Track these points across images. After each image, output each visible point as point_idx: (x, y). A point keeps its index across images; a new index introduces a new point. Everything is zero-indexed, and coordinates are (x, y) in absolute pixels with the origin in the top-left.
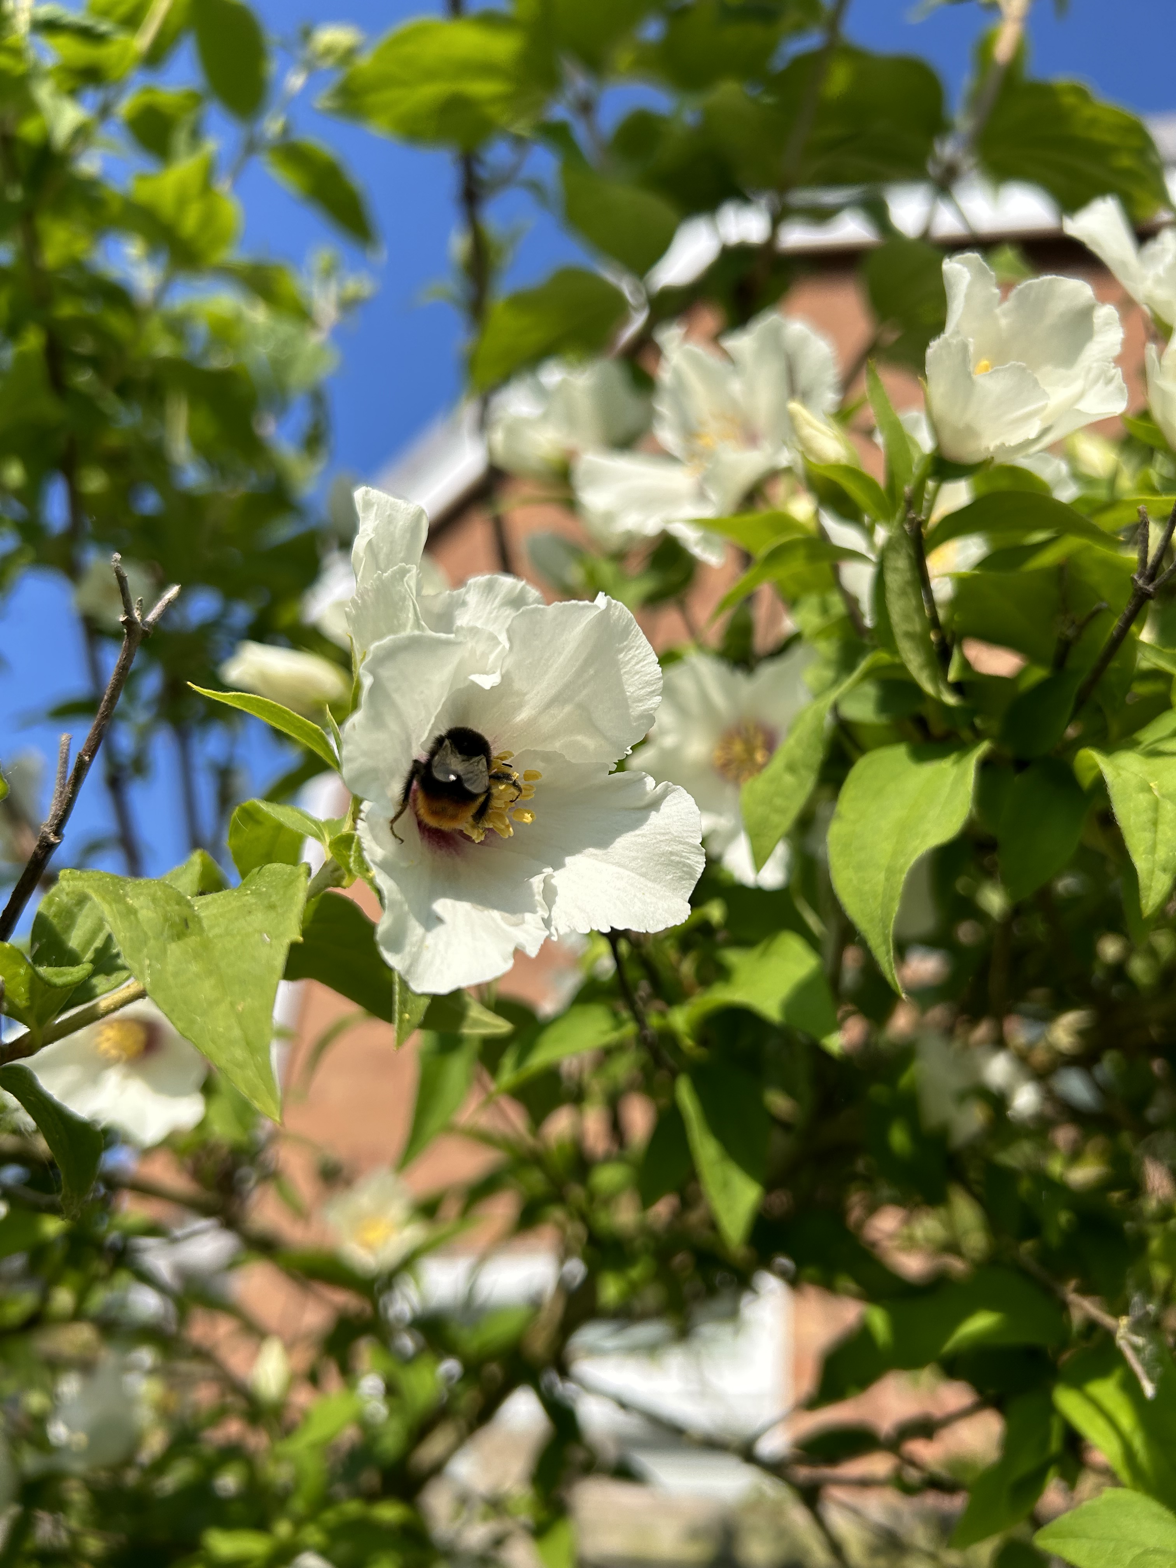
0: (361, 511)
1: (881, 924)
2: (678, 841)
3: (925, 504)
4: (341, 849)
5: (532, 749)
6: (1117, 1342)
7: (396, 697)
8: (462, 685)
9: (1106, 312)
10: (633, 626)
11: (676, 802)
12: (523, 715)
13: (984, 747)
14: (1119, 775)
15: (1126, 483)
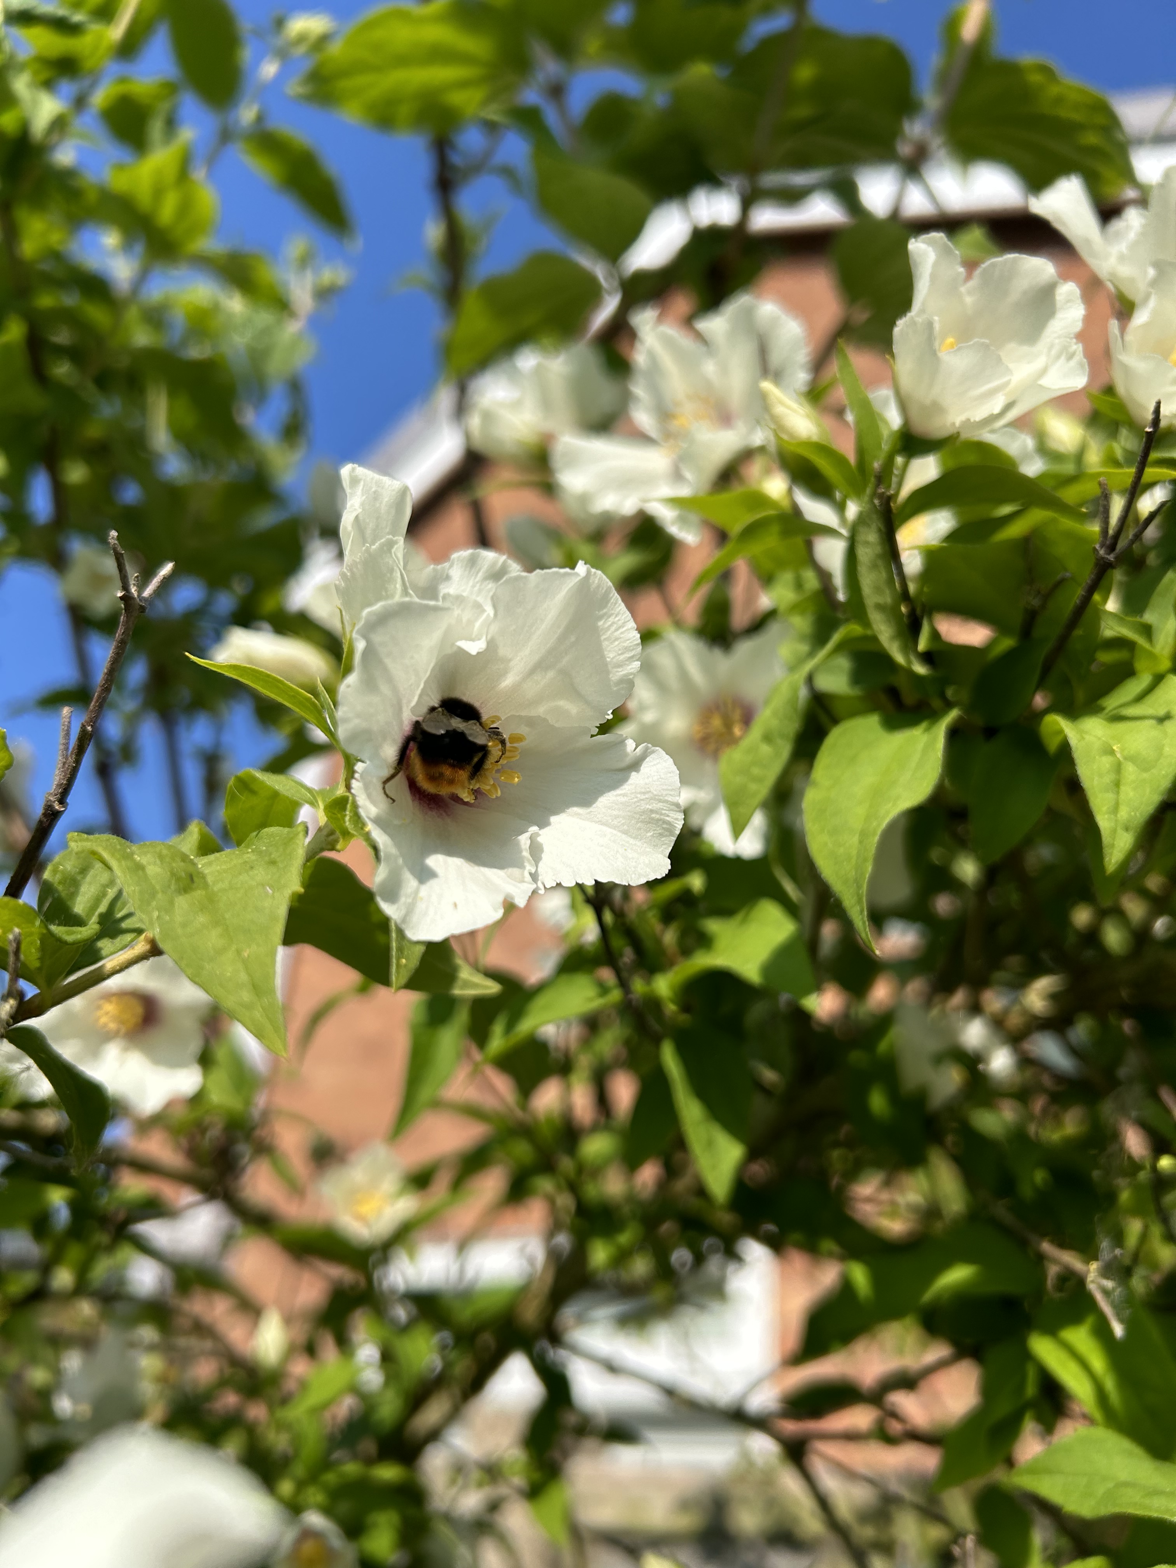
0: (348, 488)
1: (855, 885)
2: (658, 800)
3: (894, 480)
4: (336, 812)
5: (518, 714)
6: (1087, 1286)
7: (388, 661)
8: (449, 651)
9: (1068, 291)
10: (612, 595)
11: (655, 763)
12: (508, 682)
13: (954, 714)
14: (1083, 738)
15: (1094, 458)
